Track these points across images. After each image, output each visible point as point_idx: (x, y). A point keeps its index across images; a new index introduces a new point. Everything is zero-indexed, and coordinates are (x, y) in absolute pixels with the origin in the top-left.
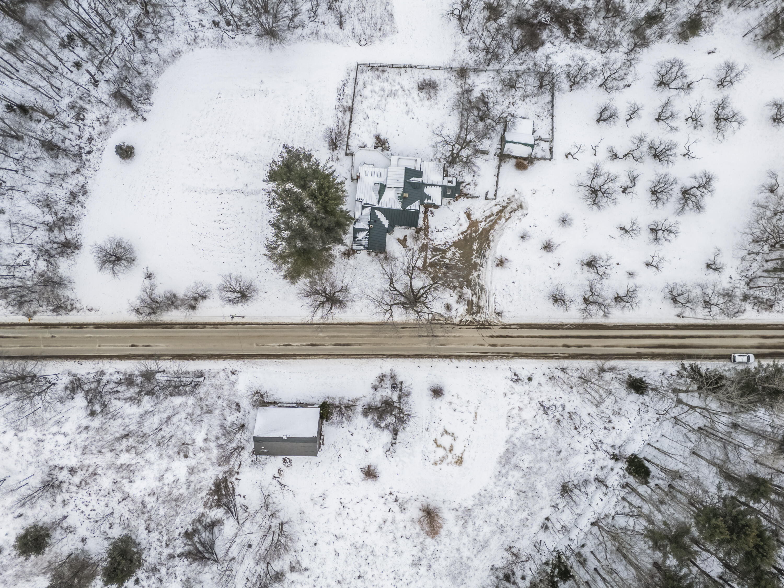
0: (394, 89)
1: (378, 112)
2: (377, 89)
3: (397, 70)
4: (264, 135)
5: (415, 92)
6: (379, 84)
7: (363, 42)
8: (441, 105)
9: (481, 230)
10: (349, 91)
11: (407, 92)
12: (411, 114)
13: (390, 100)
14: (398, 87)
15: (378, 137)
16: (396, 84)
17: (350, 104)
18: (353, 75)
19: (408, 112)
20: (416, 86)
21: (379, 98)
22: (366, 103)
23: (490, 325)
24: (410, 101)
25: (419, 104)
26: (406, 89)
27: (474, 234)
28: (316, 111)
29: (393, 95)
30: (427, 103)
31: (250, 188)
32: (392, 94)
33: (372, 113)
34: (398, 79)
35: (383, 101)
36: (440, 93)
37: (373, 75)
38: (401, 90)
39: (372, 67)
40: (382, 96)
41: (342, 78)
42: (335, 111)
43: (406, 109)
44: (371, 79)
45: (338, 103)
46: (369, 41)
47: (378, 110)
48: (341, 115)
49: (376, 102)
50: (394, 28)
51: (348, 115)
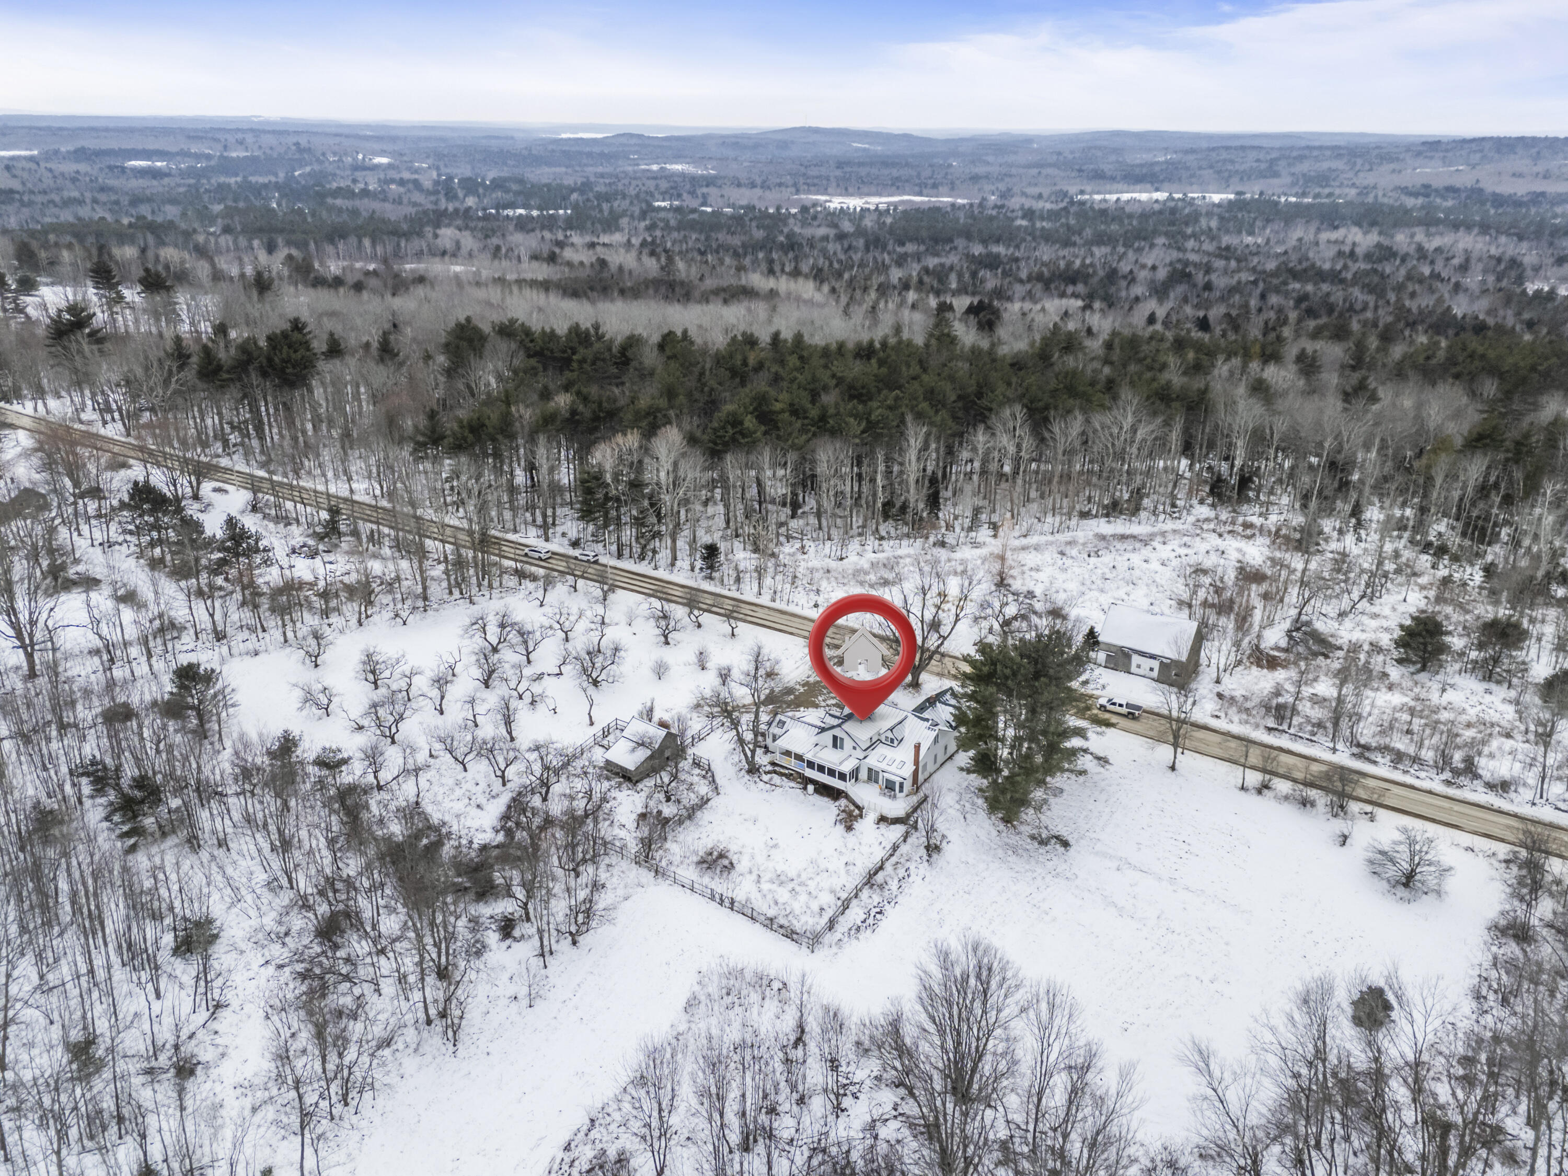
0: (774, 887)
1: (824, 865)
2: (803, 898)
3: (749, 909)
4: (1054, 920)
5: (741, 867)
6: (796, 905)
7: (776, 985)
8: (714, 836)
10: (855, 914)
11: (755, 872)
12: (771, 843)
13: (792, 873)
14: (765, 886)
15: (849, 828)
16: (765, 892)
18: (831, 937)
19: (775, 846)
20: (734, 874)
21: (809, 882)
22: (837, 883)
24: (760, 859)
25: (747, 850)
26: (754, 877)
28: (934, 916)
29: (783, 878)
30: (733, 847)
31: (1114, 864)
32: (780, 879)
33: (837, 864)
34: (755, 896)
35: (804, 876)
36: (701, 850)
37: (794, 922)
38: (762, 880)
39: (791, 934)
40: (802, 884)
41: (854, 942)
42: (899, 899)
43: (773, 852)
44: (803, 919)
45: (887, 907)
46: (765, 982)
47: (822, 867)
48: (893, 885)
49: (818, 879)
50: (700, 983)
51: (880, 878)
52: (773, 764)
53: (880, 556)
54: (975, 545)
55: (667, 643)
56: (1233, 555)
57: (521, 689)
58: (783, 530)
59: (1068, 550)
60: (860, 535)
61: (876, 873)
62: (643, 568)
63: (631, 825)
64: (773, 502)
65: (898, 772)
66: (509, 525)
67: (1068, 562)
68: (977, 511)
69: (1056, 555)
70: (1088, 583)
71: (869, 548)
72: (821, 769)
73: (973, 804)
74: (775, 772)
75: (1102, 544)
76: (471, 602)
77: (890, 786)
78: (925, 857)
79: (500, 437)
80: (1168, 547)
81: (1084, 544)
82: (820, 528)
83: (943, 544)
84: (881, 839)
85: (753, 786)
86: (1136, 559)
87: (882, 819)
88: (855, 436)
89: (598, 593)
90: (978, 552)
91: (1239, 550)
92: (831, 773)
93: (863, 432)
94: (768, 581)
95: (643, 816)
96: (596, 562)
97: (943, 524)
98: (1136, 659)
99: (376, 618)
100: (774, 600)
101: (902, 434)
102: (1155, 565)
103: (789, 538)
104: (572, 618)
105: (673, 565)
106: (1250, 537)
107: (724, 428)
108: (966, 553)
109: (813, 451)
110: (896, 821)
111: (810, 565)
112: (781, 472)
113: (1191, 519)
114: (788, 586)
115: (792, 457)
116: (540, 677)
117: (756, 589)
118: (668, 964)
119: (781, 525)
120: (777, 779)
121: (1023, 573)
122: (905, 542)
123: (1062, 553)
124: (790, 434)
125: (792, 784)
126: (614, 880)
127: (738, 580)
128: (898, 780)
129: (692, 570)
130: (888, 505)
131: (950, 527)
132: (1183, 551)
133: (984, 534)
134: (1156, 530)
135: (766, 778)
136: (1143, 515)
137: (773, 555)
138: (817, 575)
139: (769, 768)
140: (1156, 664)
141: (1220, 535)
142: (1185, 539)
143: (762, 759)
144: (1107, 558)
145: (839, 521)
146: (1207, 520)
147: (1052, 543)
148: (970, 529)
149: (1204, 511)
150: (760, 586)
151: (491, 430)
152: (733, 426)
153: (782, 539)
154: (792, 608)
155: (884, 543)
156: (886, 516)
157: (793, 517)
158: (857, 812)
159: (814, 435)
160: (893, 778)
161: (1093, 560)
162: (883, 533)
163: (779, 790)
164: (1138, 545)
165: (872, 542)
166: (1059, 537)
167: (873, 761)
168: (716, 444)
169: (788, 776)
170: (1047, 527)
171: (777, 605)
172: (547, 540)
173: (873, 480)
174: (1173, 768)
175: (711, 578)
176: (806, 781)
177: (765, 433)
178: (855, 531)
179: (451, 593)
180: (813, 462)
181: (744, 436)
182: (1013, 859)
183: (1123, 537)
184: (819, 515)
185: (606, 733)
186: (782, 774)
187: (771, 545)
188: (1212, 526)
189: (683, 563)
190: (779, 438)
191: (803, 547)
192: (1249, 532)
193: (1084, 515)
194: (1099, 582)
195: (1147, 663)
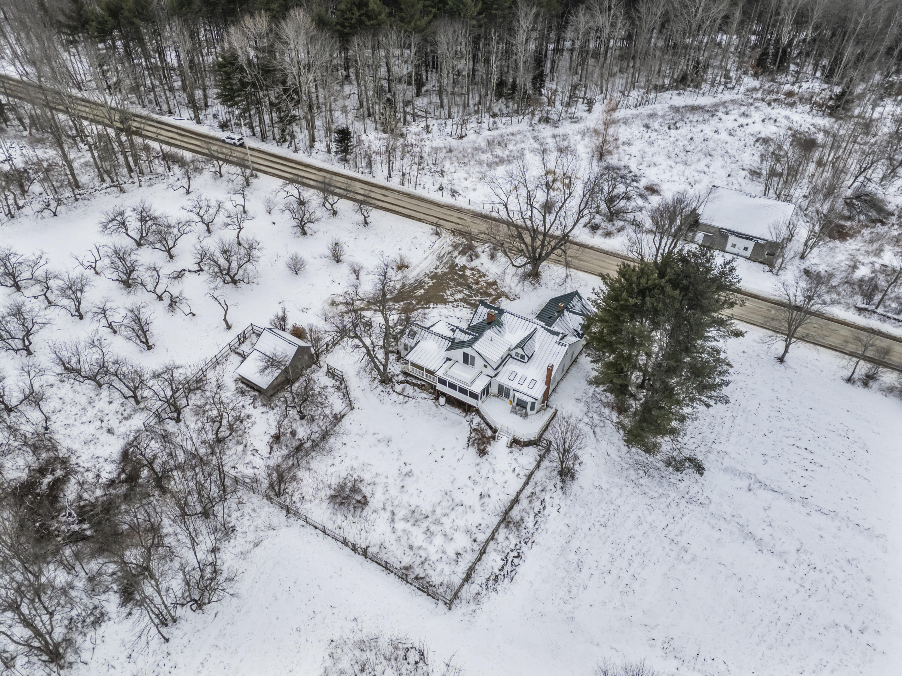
0: (408, 525)
1: (458, 497)
2: (439, 540)
3: (383, 556)
4: (694, 559)
5: (375, 502)
6: (432, 550)
7: (413, 657)
8: (348, 463)
9: (402, 303)
10: (493, 560)
11: (389, 508)
12: (406, 470)
13: (426, 508)
14: (400, 525)
15: (482, 452)
16: (399, 533)
17: (502, 533)
18: (469, 591)
19: (409, 474)
20: (367, 511)
21: (444, 520)
22: (473, 521)
23: (452, 231)
24: (394, 491)
25: (381, 480)
26: (388, 514)
27: (414, 302)
28: (572, 556)
29: (417, 514)
30: (367, 477)
31: (744, 483)
34: (390, 539)
35: (439, 511)
36: (334, 481)
37: (430, 572)
38: (397, 518)
39: (426, 588)
40: (437, 522)
41: (493, 594)
42: (536, 537)
43: (408, 481)
44: (440, 566)
45: (525, 548)
46: (401, 653)
47: (457, 501)
48: (530, 522)
49: (453, 515)
50: (331, 656)
51: (515, 514)
52: (406, 374)
53: (495, 133)
54: (574, 120)
55: (304, 233)
56: (784, 123)
57: (159, 291)
58: (409, 109)
59: (651, 122)
60: (477, 112)
61: (511, 508)
62: (283, 151)
63: (264, 450)
64: (400, 81)
65: (529, 392)
66: (165, 107)
67: (654, 135)
68: (574, 88)
69: (642, 129)
70: (673, 155)
71: (485, 126)
72: (453, 386)
73: (601, 415)
74: (407, 382)
75: (678, 116)
76: (122, 191)
77: (521, 405)
78: (560, 484)
79: (137, 21)
80: (732, 117)
81: (663, 116)
82: (442, 106)
83: (546, 120)
84: (514, 465)
85: (386, 397)
86: (708, 129)
87: (515, 442)
88: (472, 18)
89: (240, 180)
90: (577, 126)
91: (787, 118)
92: (463, 391)
93: (479, 13)
94: (397, 164)
95: (277, 438)
96: (242, 145)
97: (545, 100)
98: (732, 239)
99: (27, 210)
100: (403, 184)
101: (514, 15)
102: (724, 136)
103: (415, 116)
104: (212, 211)
105: (312, 147)
106: (792, 105)
107: (350, 10)
108: (566, 128)
109: (435, 33)
110: (528, 444)
111: (435, 144)
112: (407, 52)
113: (742, 89)
114: (415, 167)
115: (415, 39)
116: (179, 275)
117: (386, 172)
118: (298, 630)
119: (407, 103)
120: (409, 390)
121: (618, 147)
122: (515, 119)
123: (647, 127)
124: (413, 16)
125: (424, 395)
126: (245, 521)
127: (370, 164)
128: (529, 400)
129: (329, 151)
130: (501, 84)
131: (551, 102)
132: (743, 121)
133: (580, 109)
134: (716, 100)
135: (399, 388)
136: (705, 87)
137: (402, 135)
138: (442, 155)
139: (401, 378)
140: (751, 245)
141: (769, 104)
142: (743, 109)
143: (395, 368)
144: (684, 130)
145: (458, 99)
146: (754, 89)
147: (637, 116)
148: (568, 105)
149: (750, 82)
150: (390, 170)
151: (126, 13)
152: (359, 8)
153: (409, 118)
154: (419, 192)
155: (496, 119)
156: (499, 95)
157: (418, 95)
158: (489, 433)
159: (435, 16)
160: (525, 398)
161: (673, 132)
162: (496, 110)
163: (412, 402)
164: (706, 116)
165: (487, 120)
166: (641, 110)
167: (503, 379)
168: (344, 26)
169: (420, 387)
170: (631, 101)
171: (406, 188)
172: (199, 122)
173: (487, 61)
174: (781, 360)
175: (346, 161)
176: (438, 394)
177: (390, 15)
178: (472, 108)
179: (103, 180)
180: (435, 44)
181: (370, 18)
182: (645, 481)
183: (693, 109)
184: (440, 94)
185: (242, 339)
186: (413, 385)
187: (400, 125)
188: (759, 95)
189: (320, 146)
190: (402, 20)
191: (427, 126)
192: (790, 100)
193: (660, 88)
194: (682, 155)
195: (742, 243)
